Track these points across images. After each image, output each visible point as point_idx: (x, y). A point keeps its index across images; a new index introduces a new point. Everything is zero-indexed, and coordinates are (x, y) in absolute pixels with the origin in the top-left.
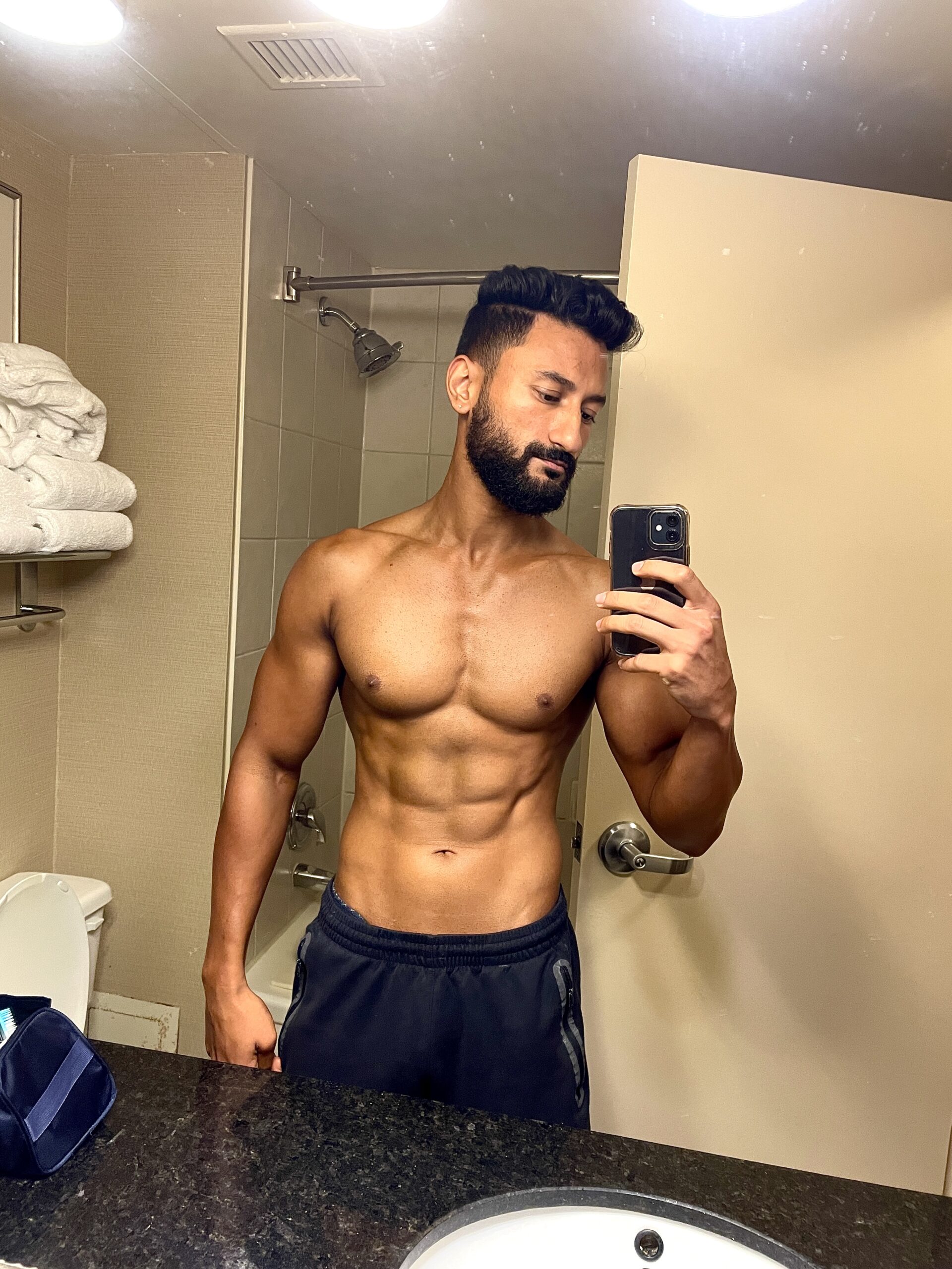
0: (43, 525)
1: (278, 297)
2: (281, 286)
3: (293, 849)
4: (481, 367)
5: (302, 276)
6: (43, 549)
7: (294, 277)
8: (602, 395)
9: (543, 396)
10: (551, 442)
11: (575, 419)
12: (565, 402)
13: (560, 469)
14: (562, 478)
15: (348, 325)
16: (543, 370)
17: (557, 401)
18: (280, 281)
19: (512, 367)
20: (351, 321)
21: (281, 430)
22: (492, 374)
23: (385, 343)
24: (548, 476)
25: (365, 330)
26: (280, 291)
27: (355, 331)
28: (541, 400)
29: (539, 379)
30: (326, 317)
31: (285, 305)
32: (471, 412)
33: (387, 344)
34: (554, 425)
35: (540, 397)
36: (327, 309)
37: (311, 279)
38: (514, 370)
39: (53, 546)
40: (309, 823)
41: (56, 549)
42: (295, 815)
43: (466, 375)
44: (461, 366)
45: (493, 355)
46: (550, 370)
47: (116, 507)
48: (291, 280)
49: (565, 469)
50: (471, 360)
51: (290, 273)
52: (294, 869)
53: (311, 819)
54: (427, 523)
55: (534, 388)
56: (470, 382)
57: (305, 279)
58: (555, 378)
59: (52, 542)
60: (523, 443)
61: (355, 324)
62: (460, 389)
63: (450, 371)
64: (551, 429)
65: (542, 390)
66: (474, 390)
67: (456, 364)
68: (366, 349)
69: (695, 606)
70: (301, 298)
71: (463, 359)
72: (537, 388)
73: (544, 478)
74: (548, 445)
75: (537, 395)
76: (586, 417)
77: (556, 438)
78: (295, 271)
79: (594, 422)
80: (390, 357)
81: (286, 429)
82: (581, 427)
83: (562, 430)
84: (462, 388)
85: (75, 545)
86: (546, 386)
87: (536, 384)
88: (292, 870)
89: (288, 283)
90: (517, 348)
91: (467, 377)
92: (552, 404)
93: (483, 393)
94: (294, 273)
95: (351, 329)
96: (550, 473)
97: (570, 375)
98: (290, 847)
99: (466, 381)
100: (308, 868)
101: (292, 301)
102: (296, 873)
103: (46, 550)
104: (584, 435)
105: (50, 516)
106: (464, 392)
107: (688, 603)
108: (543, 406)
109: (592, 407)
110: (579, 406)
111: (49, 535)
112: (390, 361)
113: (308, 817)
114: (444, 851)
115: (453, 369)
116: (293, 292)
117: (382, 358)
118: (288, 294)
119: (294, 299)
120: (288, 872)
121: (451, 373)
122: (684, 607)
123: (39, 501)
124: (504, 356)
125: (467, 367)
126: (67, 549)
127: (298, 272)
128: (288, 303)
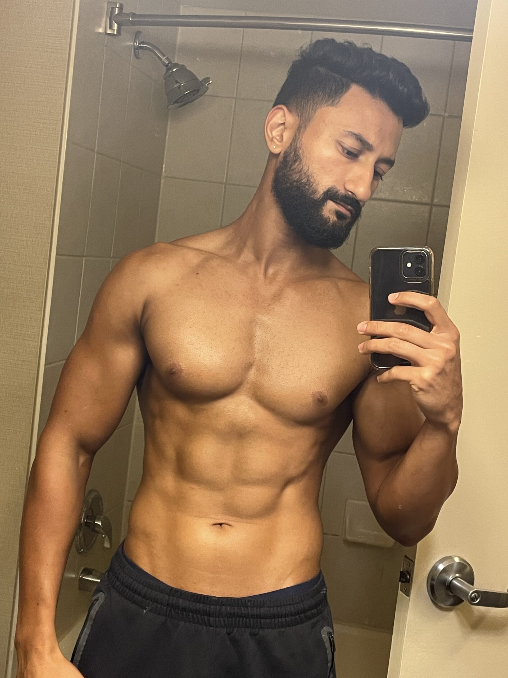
1: (101, 30)
2: (104, 20)
3: (80, 553)
4: (297, 117)
5: (124, 11)
7: (116, 12)
8: (392, 159)
9: (346, 151)
10: (345, 189)
11: (368, 174)
12: (362, 158)
13: (348, 213)
14: (348, 221)
15: (160, 59)
16: (350, 130)
17: (355, 157)
18: (103, 16)
19: (324, 122)
20: (164, 56)
21: (96, 154)
22: (305, 125)
23: (195, 78)
24: (337, 217)
25: (176, 65)
26: (103, 25)
27: (167, 65)
28: (344, 154)
29: (346, 136)
30: (140, 51)
31: (106, 39)
32: (282, 154)
33: (196, 79)
34: (350, 176)
35: (343, 151)
36: (142, 43)
37: (134, 15)
38: (326, 125)
40: (97, 529)
42: (84, 520)
43: (282, 122)
44: (280, 114)
45: (310, 108)
46: (356, 132)
48: (113, 15)
49: (351, 213)
50: (290, 111)
51: (113, 9)
52: (80, 572)
53: (99, 524)
54: (228, 244)
55: (340, 143)
56: (285, 128)
57: (128, 15)
58: (359, 138)
60: (322, 186)
61: (167, 59)
62: (275, 133)
63: (270, 116)
64: (347, 179)
65: (346, 146)
66: (287, 136)
67: (276, 111)
68: (177, 82)
69: (440, 331)
70: (122, 33)
71: (283, 110)
72: (343, 145)
73: (333, 218)
74: (342, 191)
75: (340, 149)
76: (377, 175)
77: (350, 187)
78: (118, 6)
79: (381, 179)
80: (198, 91)
81: (100, 154)
82: (372, 183)
83: (355, 181)
84: (278, 132)
86: (350, 143)
87: (342, 140)
88: (78, 573)
89: (112, 18)
90: (330, 108)
91: (284, 124)
92: (351, 159)
93: (295, 139)
94: (117, 9)
95: (163, 63)
96: (339, 215)
97: (372, 139)
98: (78, 550)
99: (282, 127)
100: (94, 572)
101: (113, 35)
102: (81, 577)
104: (373, 188)
106: (278, 135)
107: (434, 328)
108: (344, 159)
109: (383, 167)
110: (373, 164)
112: (198, 94)
113: (96, 522)
114: (221, 524)
115: (272, 115)
117: (191, 91)
118: (111, 28)
119: (115, 33)
120: (74, 576)
121: (270, 118)
122: (431, 332)
124: (319, 112)
125: (285, 116)
127: (121, 8)
128: (110, 37)
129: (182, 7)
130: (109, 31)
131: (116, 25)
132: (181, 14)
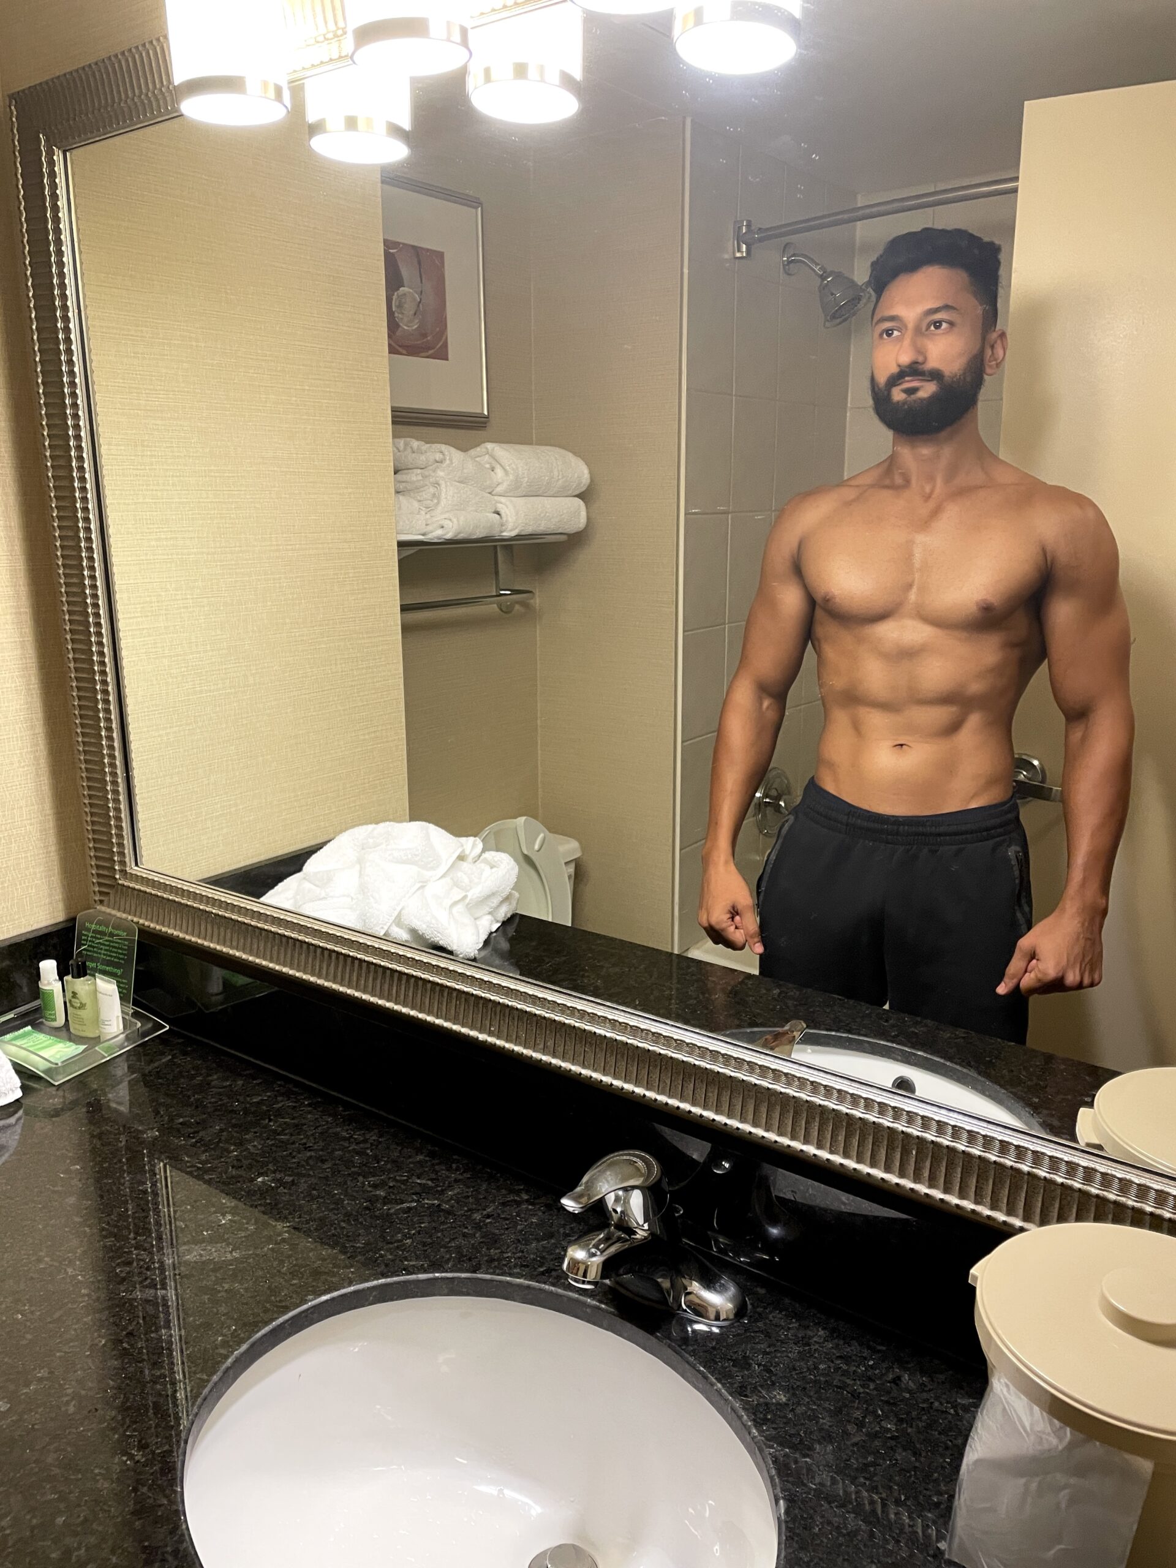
0: (502, 513)
2: (731, 244)
6: (504, 534)
7: (744, 231)
15: (814, 270)
18: (728, 239)
20: (817, 264)
21: (734, 398)
23: (853, 284)
25: (831, 273)
26: (731, 249)
27: (822, 275)
30: (791, 265)
31: (736, 263)
33: (855, 284)
36: (794, 255)
39: (511, 530)
41: (513, 534)
47: (570, 492)
48: (741, 235)
51: (740, 228)
57: (756, 231)
59: (510, 526)
61: (821, 268)
68: (833, 293)
78: (745, 224)
80: (858, 299)
81: (740, 396)
85: (529, 530)
89: (740, 239)
94: (744, 227)
95: (817, 274)
101: (743, 258)
103: (506, 534)
105: (508, 503)
111: (507, 521)
112: (861, 303)
114: (902, 745)
117: (850, 300)
118: (739, 251)
119: (744, 255)
123: (499, 489)
126: (523, 533)
127: (749, 226)
128: (741, 261)
129: (859, 197)
130: (738, 255)
131: (744, 246)
132: (859, 205)
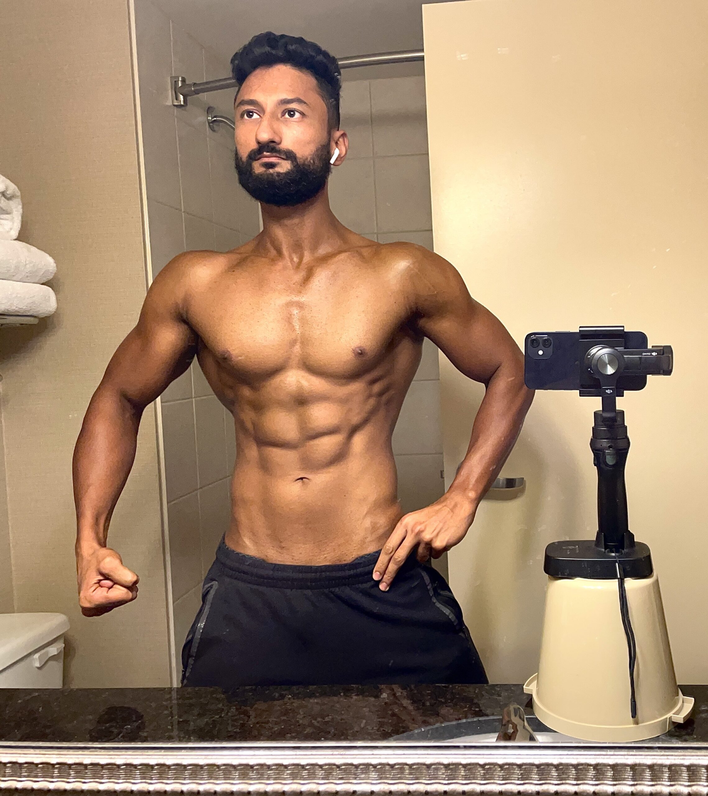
1: (168, 103)
2: (170, 93)
7: (180, 85)
18: (168, 90)
21: (183, 214)
26: (170, 98)
30: (214, 124)
31: (175, 110)
36: (215, 117)
37: (195, 84)
48: (177, 87)
51: (176, 82)
57: (190, 86)
70: (189, 104)
81: (188, 214)
89: (176, 91)
94: (180, 82)
101: (180, 106)
116: (181, 97)
128: (178, 108)
130: (176, 103)
